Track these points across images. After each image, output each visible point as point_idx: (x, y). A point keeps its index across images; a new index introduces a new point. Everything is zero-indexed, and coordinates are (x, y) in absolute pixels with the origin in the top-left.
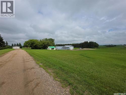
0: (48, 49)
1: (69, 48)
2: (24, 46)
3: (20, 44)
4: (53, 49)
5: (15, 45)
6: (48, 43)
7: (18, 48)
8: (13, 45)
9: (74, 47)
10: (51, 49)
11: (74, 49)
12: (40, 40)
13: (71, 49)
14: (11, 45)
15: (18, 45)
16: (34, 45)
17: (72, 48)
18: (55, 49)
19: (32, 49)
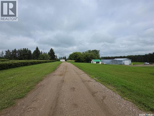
0: (92, 63)
1: (123, 62)
2: (68, 59)
3: (65, 57)
4: (99, 62)
5: (62, 58)
6: (92, 55)
7: (64, 60)
8: (60, 58)
9: (132, 61)
10: (95, 63)
11: (132, 64)
12: (83, 53)
13: (125, 64)
14: (59, 58)
15: (63, 58)
16: (78, 58)
17: (127, 62)
18: (100, 63)
19: (75, 62)
